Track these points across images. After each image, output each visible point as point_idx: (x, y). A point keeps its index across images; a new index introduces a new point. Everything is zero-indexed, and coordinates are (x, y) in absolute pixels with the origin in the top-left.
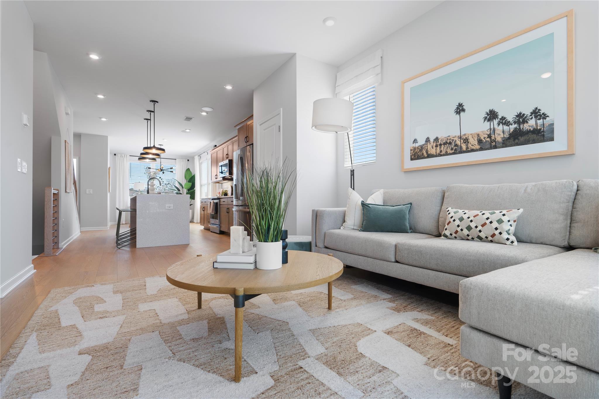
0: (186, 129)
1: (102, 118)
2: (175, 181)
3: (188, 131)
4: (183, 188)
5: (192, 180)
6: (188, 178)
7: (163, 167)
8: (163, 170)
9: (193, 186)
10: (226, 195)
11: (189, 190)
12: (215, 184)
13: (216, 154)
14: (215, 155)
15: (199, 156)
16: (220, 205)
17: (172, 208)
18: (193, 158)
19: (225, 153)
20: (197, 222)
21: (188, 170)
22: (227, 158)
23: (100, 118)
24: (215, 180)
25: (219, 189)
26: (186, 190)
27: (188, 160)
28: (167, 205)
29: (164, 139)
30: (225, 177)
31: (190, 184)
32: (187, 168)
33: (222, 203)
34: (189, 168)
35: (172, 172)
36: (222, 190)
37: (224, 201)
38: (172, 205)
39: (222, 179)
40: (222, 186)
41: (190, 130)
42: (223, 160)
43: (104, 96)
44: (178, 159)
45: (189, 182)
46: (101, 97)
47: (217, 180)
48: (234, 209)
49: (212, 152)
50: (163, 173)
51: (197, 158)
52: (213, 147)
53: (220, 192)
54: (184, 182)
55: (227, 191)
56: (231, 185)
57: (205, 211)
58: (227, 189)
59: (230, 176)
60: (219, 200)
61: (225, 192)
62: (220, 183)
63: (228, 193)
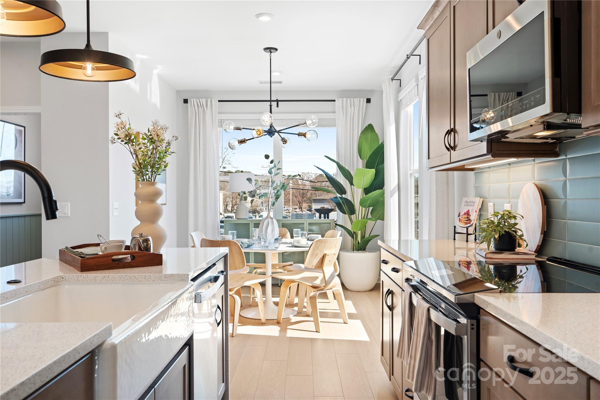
4: (352, 184)
5: (376, 160)
9: (378, 180)
10: (506, 240)
11: (367, 191)
13: (447, 24)
15: (397, 79)
21: (370, 128)
24: (445, 156)
25: (465, 199)
26: (361, 190)
27: (368, 101)
30: (511, 137)
31: (372, 173)
32: (366, 125)
34: (370, 125)
35: (304, 135)
36: (478, 202)
39: (483, 147)
44: (341, 100)
47: (456, 156)
51: (387, 87)
53: (468, 213)
54: (356, 165)
55: (512, 221)
56: (537, 182)
57: (394, 311)
58: (509, 203)
59: (549, 126)
60: (475, 322)
61: (499, 223)
62: (472, 170)
63: (519, 233)
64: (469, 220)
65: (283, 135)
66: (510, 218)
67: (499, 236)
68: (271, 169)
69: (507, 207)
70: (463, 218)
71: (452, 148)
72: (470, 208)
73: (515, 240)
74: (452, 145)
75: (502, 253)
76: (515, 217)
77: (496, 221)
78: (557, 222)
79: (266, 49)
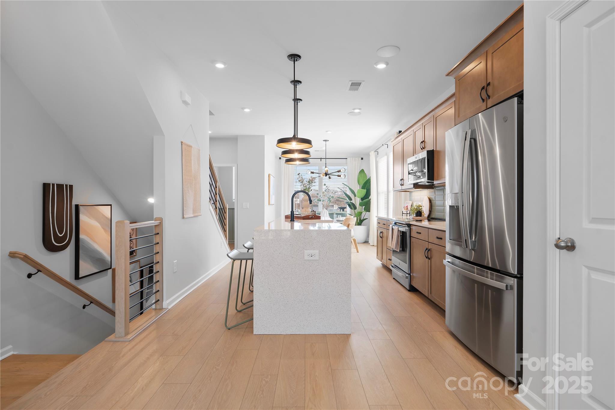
0: (354, 109)
1: (245, 108)
2: (345, 186)
3: (357, 111)
4: (355, 196)
5: (367, 185)
6: (362, 182)
7: (328, 169)
8: (329, 174)
9: (368, 194)
10: (419, 213)
11: (362, 199)
12: (400, 194)
13: (401, 144)
14: (399, 148)
15: (376, 151)
16: (410, 237)
17: (317, 258)
18: (368, 155)
19: (419, 139)
20: (374, 244)
21: (362, 171)
22: (423, 148)
23: (243, 108)
24: (400, 188)
25: (406, 202)
26: (359, 199)
27: (362, 159)
28: (307, 252)
29: (327, 131)
30: (420, 184)
31: (364, 191)
33: (414, 234)
34: (363, 170)
35: (340, 176)
36: (411, 203)
37: (420, 233)
38: (316, 252)
39: (412, 186)
40: (410, 196)
41: (360, 109)
42: (414, 153)
43: (224, 63)
44: (350, 158)
45: (363, 188)
46: (220, 66)
47: (404, 187)
48: (445, 262)
49: (395, 141)
50: (330, 178)
51: (373, 155)
52: (396, 135)
53: (407, 206)
54: (357, 188)
55: (421, 208)
56: (428, 196)
57: (383, 239)
58: (420, 202)
59: (428, 182)
60: (410, 228)
61: (417, 208)
62: (409, 192)
63: (423, 211)
64: (407, 209)
65: (330, 176)
66: (420, 207)
67: (417, 212)
68: (326, 190)
69: (420, 204)
70: (405, 208)
71: (402, 185)
72: (408, 205)
73: (422, 213)
74: (402, 184)
75: (417, 217)
76: (421, 206)
77: (416, 208)
78: (433, 207)
79: (324, 141)
